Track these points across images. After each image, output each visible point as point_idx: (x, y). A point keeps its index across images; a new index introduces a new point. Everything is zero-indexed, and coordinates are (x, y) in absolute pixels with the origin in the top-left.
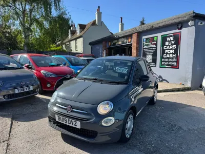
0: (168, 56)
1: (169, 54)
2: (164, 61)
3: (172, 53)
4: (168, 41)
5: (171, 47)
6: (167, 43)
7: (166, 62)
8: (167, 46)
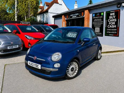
0: (111, 26)
1: (112, 25)
2: (108, 31)
3: (114, 25)
4: (111, 16)
5: (113, 20)
6: (110, 17)
7: (110, 31)
8: (110, 19)
